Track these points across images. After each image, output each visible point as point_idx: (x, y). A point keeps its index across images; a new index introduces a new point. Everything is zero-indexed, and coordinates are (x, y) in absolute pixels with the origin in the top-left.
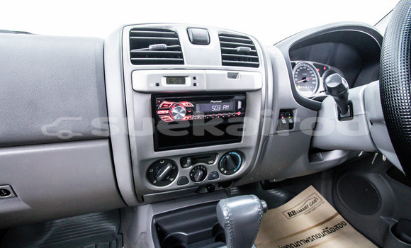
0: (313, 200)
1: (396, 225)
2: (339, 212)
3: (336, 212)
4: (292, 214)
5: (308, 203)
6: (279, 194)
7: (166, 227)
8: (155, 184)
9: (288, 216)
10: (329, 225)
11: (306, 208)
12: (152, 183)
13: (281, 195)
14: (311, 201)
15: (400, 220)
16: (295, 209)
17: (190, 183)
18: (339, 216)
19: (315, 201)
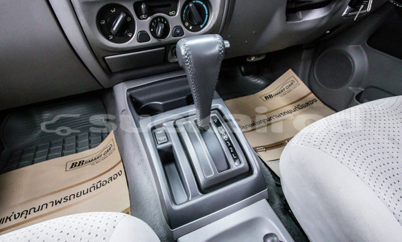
0: (290, 83)
1: (361, 93)
2: (312, 92)
3: (310, 91)
4: (268, 97)
5: (285, 87)
6: (259, 82)
7: (141, 99)
8: (111, 41)
9: (265, 99)
10: (301, 103)
11: (282, 91)
12: (108, 38)
13: (260, 82)
14: (288, 84)
15: (366, 88)
16: (272, 93)
17: (153, 40)
18: (312, 95)
19: (292, 84)
